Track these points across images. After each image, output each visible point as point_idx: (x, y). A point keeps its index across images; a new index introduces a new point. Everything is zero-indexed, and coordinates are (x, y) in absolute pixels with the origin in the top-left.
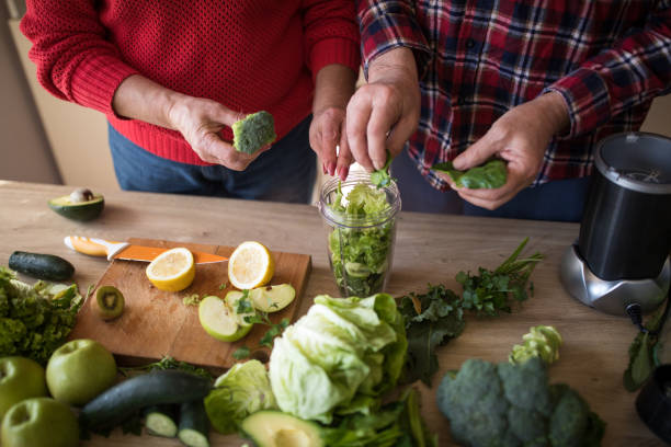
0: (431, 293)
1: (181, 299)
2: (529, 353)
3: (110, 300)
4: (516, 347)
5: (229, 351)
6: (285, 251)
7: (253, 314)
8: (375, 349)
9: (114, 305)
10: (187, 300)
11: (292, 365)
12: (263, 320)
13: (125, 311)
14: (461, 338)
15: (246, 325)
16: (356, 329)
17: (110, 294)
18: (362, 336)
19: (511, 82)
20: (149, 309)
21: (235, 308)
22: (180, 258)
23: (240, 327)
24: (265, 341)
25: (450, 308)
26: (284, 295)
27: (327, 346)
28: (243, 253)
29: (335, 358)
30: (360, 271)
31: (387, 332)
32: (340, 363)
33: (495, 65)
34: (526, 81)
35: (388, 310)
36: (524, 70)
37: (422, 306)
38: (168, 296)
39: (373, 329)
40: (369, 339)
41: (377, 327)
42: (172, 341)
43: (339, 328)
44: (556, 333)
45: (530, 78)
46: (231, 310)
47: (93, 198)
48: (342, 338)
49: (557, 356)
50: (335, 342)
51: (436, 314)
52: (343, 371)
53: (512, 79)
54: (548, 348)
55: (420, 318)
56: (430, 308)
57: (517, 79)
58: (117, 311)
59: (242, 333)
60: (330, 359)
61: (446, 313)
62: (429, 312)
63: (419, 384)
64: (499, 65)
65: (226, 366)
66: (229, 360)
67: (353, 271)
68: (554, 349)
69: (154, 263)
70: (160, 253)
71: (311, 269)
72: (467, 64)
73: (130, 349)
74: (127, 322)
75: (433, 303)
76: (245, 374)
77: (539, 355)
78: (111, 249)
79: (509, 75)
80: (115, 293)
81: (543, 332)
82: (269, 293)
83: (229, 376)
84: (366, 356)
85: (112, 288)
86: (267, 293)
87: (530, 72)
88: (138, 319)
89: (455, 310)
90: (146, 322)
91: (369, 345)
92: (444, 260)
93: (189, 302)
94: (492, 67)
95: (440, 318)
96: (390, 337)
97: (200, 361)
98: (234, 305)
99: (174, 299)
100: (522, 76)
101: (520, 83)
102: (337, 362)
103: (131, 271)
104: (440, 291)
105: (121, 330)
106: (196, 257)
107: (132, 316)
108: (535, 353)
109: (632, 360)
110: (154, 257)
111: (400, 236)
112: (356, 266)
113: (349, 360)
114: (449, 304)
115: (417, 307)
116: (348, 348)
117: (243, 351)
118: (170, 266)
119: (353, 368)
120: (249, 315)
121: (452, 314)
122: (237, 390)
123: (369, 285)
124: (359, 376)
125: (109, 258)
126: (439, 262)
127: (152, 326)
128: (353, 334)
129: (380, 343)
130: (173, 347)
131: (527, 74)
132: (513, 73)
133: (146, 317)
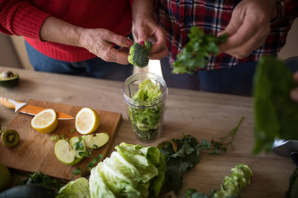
0: (184, 140)
1: (50, 136)
2: (233, 183)
3: (11, 138)
4: (226, 178)
5: (71, 170)
6: (108, 110)
7: (84, 151)
8: (144, 181)
9: (13, 140)
10: (53, 138)
11: (99, 187)
12: (89, 155)
13: (20, 142)
14: (197, 166)
15: (79, 157)
16: (134, 168)
17: (11, 134)
18: (138, 173)
19: (213, 11)
20: (32, 142)
21: (75, 147)
22: (50, 115)
23: (76, 158)
24: (89, 166)
25: (192, 150)
26: (102, 139)
27: (117, 178)
28: (83, 113)
29: (121, 186)
30: (145, 127)
31: (153, 169)
32: (124, 189)
33: (202, 3)
34: (221, 10)
35: (155, 155)
36: (219, 4)
37: (178, 146)
38: (44, 134)
39: (145, 168)
40: (142, 174)
41: (147, 167)
42: (42, 162)
43: (125, 167)
44: (249, 169)
45: (223, 9)
46: (72, 148)
47: (13, 76)
48: (126, 174)
49: (249, 182)
50: (122, 177)
51: (185, 153)
52: (125, 193)
53: (213, 10)
54: (244, 180)
55: (175, 155)
56: (182, 149)
57: (216, 10)
58: (15, 143)
59: (77, 161)
60: (118, 186)
61: (190, 153)
62: (181, 151)
63: (172, 193)
64: (204, 3)
65: (68, 179)
66: (70, 175)
67: (141, 127)
68: (247, 180)
69: (36, 116)
70: (40, 111)
71: (121, 120)
72: (186, 5)
73: (20, 165)
74: (20, 149)
75: (184, 145)
76: (77, 185)
77: (239, 185)
78: (18, 106)
79: (212, 8)
80: (15, 134)
81: (242, 169)
82: (94, 138)
83: (67, 187)
84: (138, 186)
85: (13, 130)
86: (93, 137)
87: (223, 5)
88: (26, 148)
89: (195, 150)
90: (30, 150)
91: (141, 179)
92: (193, 118)
93: (53, 139)
94: (201, 5)
95: (187, 155)
96: (154, 173)
97: (55, 175)
98: (74, 145)
99: (46, 136)
100: (219, 8)
101: (218, 11)
102: (122, 187)
103: (27, 119)
104: (188, 139)
105: (16, 155)
106: (57, 115)
107: (23, 145)
108: (236, 183)
109: (291, 185)
110: (37, 113)
111: (168, 103)
112: (142, 125)
113: (129, 188)
114: (193, 147)
115: (175, 148)
116: (128, 181)
117: (78, 171)
118: (44, 119)
119: (131, 192)
120: (81, 151)
121: (194, 153)
122: (71, 194)
123: (150, 134)
124: (134, 196)
125: (16, 111)
126: (191, 119)
127: (33, 152)
128: (133, 171)
129: (148, 177)
130: (42, 165)
131: (221, 6)
132: (213, 7)
133: (30, 147)
